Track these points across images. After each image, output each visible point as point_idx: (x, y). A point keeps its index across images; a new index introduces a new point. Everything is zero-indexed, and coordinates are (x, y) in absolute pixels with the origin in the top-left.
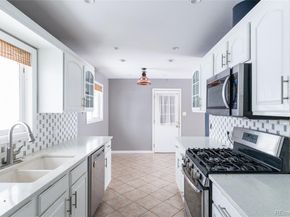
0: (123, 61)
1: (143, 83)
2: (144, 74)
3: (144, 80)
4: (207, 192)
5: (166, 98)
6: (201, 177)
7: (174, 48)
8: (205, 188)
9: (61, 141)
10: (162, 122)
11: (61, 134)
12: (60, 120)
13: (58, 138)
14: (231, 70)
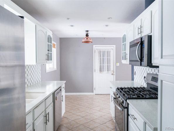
0: (72, 26)
1: (87, 42)
2: (87, 35)
3: (87, 40)
4: (126, 110)
5: (104, 52)
6: (123, 102)
7: (109, 18)
8: (125, 108)
9: (32, 84)
10: (100, 71)
11: (32, 79)
12: (31, 69)
13: (30, 82)
14: (141, 39)
